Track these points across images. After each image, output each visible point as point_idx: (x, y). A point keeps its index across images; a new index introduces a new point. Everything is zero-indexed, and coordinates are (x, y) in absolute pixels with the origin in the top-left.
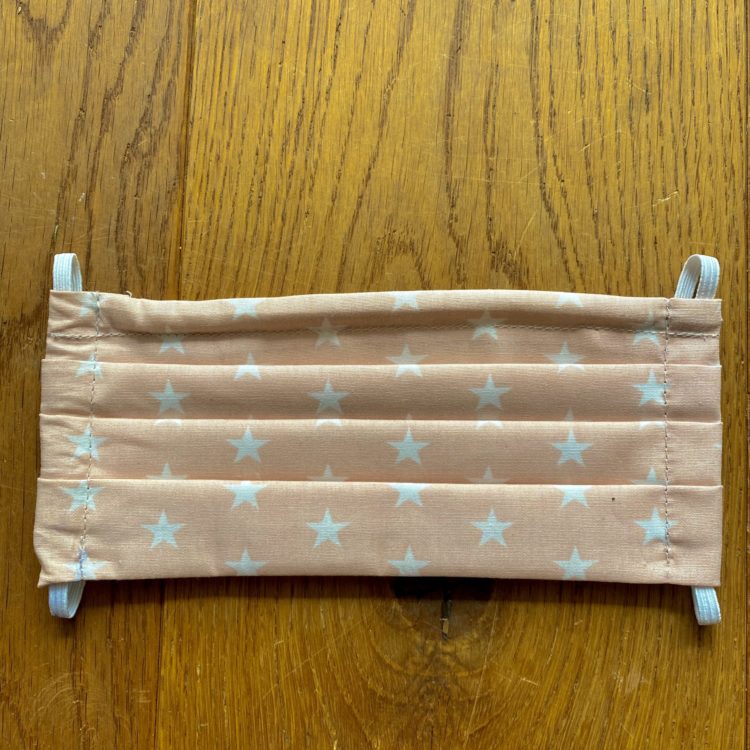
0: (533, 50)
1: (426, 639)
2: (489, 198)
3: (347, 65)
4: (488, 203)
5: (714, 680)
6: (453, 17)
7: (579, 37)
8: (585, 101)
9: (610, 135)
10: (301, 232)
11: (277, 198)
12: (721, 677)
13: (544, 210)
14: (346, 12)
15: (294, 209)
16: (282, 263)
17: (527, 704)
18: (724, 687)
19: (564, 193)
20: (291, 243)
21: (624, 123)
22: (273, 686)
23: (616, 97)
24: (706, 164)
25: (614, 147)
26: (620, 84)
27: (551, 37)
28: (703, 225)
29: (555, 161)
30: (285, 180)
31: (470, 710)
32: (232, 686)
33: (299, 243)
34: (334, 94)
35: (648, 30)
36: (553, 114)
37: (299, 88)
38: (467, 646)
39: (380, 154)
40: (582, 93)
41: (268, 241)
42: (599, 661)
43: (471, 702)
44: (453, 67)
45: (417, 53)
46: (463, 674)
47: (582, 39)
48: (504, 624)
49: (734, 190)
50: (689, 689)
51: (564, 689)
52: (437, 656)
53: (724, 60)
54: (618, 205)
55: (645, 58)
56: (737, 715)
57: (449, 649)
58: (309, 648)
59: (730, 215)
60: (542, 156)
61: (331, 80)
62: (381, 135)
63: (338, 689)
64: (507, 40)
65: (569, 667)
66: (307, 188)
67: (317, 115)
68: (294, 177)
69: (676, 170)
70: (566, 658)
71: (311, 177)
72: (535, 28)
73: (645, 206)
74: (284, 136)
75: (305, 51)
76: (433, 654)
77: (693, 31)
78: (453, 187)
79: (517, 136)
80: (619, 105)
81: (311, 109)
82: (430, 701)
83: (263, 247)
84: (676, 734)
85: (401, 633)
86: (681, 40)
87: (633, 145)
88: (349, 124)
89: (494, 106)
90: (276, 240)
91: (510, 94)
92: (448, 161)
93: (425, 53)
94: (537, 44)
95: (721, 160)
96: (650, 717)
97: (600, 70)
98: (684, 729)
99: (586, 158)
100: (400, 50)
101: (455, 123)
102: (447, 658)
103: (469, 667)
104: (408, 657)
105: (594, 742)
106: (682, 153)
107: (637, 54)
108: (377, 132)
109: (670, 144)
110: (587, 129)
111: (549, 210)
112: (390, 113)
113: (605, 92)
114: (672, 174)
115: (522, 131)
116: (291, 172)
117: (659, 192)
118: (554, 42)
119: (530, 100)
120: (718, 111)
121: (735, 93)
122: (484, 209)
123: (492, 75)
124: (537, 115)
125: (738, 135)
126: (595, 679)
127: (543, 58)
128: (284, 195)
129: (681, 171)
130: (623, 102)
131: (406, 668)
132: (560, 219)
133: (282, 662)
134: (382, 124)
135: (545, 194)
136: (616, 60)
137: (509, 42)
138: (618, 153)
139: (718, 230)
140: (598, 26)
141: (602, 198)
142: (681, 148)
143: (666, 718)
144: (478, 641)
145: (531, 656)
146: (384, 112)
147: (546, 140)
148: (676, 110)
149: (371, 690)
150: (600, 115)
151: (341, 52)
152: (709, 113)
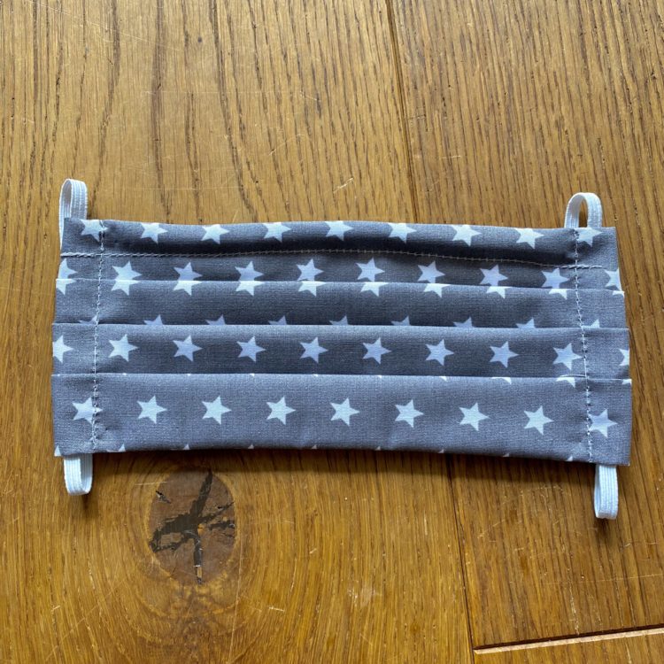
0: (220, 79)
1: (184, 585)
2: (198, 202)
3: (68, 111)
4: (198, 208)
5: (435, 584)
6: (152, 60)
7: (257, 63)
8: (268, 114)
9: (292, 138)
10: (42, 251)
11: (19, 226)
12: (440, 581)
13: (244, 208)
14: (63, 68)
15: (34, 233)
16: (28, 280)
17: (277, 630)
18: (444, 589)
19: (260, 192)
20: (34, 261)
21: (302, 128)
22: (54, 648)
23: (293, 107)
24: (373, 151)
25: (296, 149)
26: (295, 96)
27: (234, 66)
28: (377, 202)
29: (249, 166)
30: (24, 210)
31: (229, 642)
32: (18, 654)
33: (41, 261)
34: (60, 135)
35: (313, 51)
36: (242, 128)
37: (30, 134)
38: (220, 586)
39: (103, 179)
40: (265, 108)
41: (14, 262)
42: (335, 582)
43: (229, 635)
44: (156, 101)
45: (125, 92)
46: (219, 611)
47: (260, 65)
48: (249, 563)
49: (399, 170)
50: (415, 595)
51: (308, 611)
52: (195, 598)
53: (378, 67)
54: (305, 196)
55: (313, 73)
56: (459, 612)
57: (204, 591)
58: (82, 609)
59: (398, 191)
60: (238, 163)
61: (55, 124)
62: (102, 163)
63: (111, 641)
64: (198, 73)
65: (310, 591)
66: (44, 214)
67: (46, 154)
68: (31, 208)
69: (349, 161)
70: (307, 583)
71: (47, 205)
72: (221, 61)
73: (327, 193)
74: (21, 175)
75: (32, 104)
76: (191, 597)
77: (349, 47)
78: (166, 197)
79: (215, 149)
80: (296, 113)
81: (41, 151)
82: (193, 640)
83: (10, 268)
84: (409, 636)
85: (161, 583)
86: (341, 55)
87: (311, 145)
88: (74, 159)
89: (193, 128)
90: (21, 261)
91: (205, 116)
92: (160, 177)
93: (132, 91)
94: (223, 73)
95: (385, 148)
96: (385, 625)
97: (277, 88)
98: (415, 630)
99: (274, 160)
100: (111, 92)
101: (162, 146)
102: (204, 599)
103: (223, 605)
104: (169, 604)
105: (339, 654)
106: (353, 146)
107: (307, 71)
108: (98, 162)
109: (342, 140)
110: (273, 137)
111: (249, 207)
112: (107, 144)
113: (283, 104)
114: (347, 164)
115: (218, 145)
116: (29, 203)
117: (337, 180)
118: (237, 70)
119: (222, 120)
120: (378, 108)
121: (390, 92)
122: (195, 212)
123: (189, 102)
124: (229, 131)
125: (396, 125)
126: (333, 599)
127: (230, 83)
128: (24, 223)
129: (354, 161)
130: (299, 110)
131: (169, 614)
132: (259, 213)
133: (61, 625)
134: (101, 154)
135: (244, 195)
136: (289, 78)
137: (200, 75)
138: (300, 152)
139: (389, 205)
140: (272, 53)
141: (291, 191)
142: (351, 141)
143: (398, 623)
144: (229, 580)
145: (276, 588)
146: (102, 145)
147: (239, 150)
148: (343, 111)
149: (141, 637)
150: (281, 124)
151: (62, 101)
152: (370, 111)
